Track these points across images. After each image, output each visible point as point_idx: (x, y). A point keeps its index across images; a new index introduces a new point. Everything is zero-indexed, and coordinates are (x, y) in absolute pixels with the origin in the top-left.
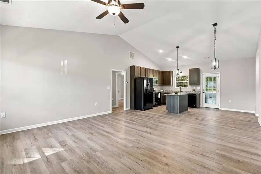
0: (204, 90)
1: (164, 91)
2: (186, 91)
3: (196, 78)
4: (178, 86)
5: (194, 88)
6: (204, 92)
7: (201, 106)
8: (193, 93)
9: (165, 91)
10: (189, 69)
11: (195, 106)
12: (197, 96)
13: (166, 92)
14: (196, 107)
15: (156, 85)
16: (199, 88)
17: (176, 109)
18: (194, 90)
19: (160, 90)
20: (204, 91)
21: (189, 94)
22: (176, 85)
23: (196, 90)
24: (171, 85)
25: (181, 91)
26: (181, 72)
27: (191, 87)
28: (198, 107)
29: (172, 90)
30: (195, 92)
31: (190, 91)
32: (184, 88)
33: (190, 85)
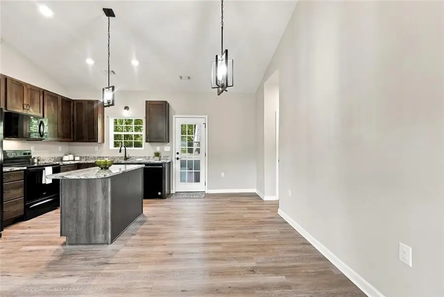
0: (178, 153)
1: (77, 158)
2: (140, 157)
3: (161, 126)
4: (116, 145)
5: (158, 149)
6: (178, 159)
7: (173, 191)
8: (156, 160)
9: (81, 157)
10: (146, 101)
11: (159, 193)
12: (165, 168)
13: (83, 161)
14: (161, 197)
15: (41, 140)
16: (167, 148)
17: (101, 226)
18: (157, 154)
19: (60, 155)
20: (177, 156)
21: (147, 164)
22: (112, 141)
23: (162, 155)
24: (97, 142)
25: (126, 158)
26: (126, 108)
27: (150, 146)
28: (166, 195)
29: (100, 156)
30: (160, 160)
31: (149, 157)
32: (133, 148)
33: (148, 140)
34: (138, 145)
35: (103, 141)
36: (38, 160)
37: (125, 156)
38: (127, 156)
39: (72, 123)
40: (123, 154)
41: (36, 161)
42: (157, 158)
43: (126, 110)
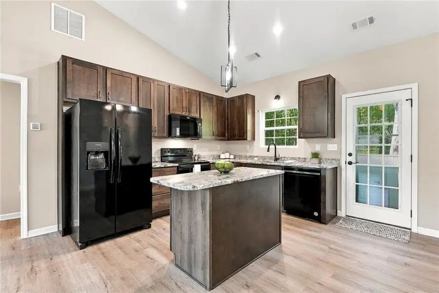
0: (350, 155)
1: (232, 156)
5: (317, 147)
6: (350, 163)
7: (342, 213)
9: (235, 156)
10: (299, 82)
11: (316, 214)
12: (325, 177)
13: (237, 160)
14: (320, 220)
16: (332, 146)
18: (316, 155)
19: (217, 153)
20: (349, 159)
22: (263, 138)
23: (324, 156)
24: (247, 139)
25: (276, 159)
26: (278, 97)
27: (307, 144)
28: (327, 218)
29: (251, 155)
30: (320, 163)
31: (305, 159)
32: (285, 147)
33: (302, 136)
34: (291, 142)
35: (253, 138)
36: (199, 158)
37: (275, 155)
38: (277, 156)
39: (226, 121)
40: (272, 154)
41: (196, 158)
42: (316, 161)
43: (277, 100)
